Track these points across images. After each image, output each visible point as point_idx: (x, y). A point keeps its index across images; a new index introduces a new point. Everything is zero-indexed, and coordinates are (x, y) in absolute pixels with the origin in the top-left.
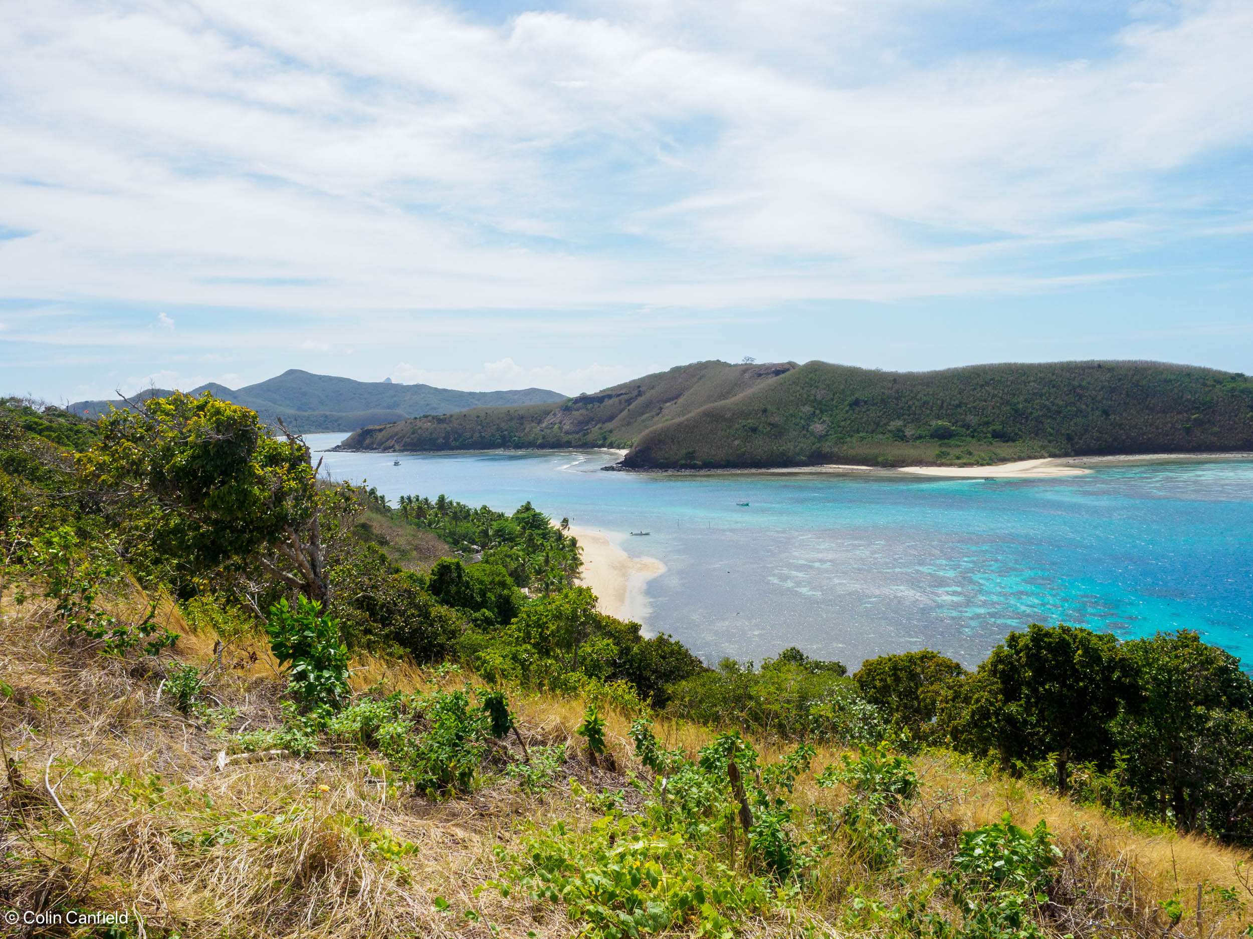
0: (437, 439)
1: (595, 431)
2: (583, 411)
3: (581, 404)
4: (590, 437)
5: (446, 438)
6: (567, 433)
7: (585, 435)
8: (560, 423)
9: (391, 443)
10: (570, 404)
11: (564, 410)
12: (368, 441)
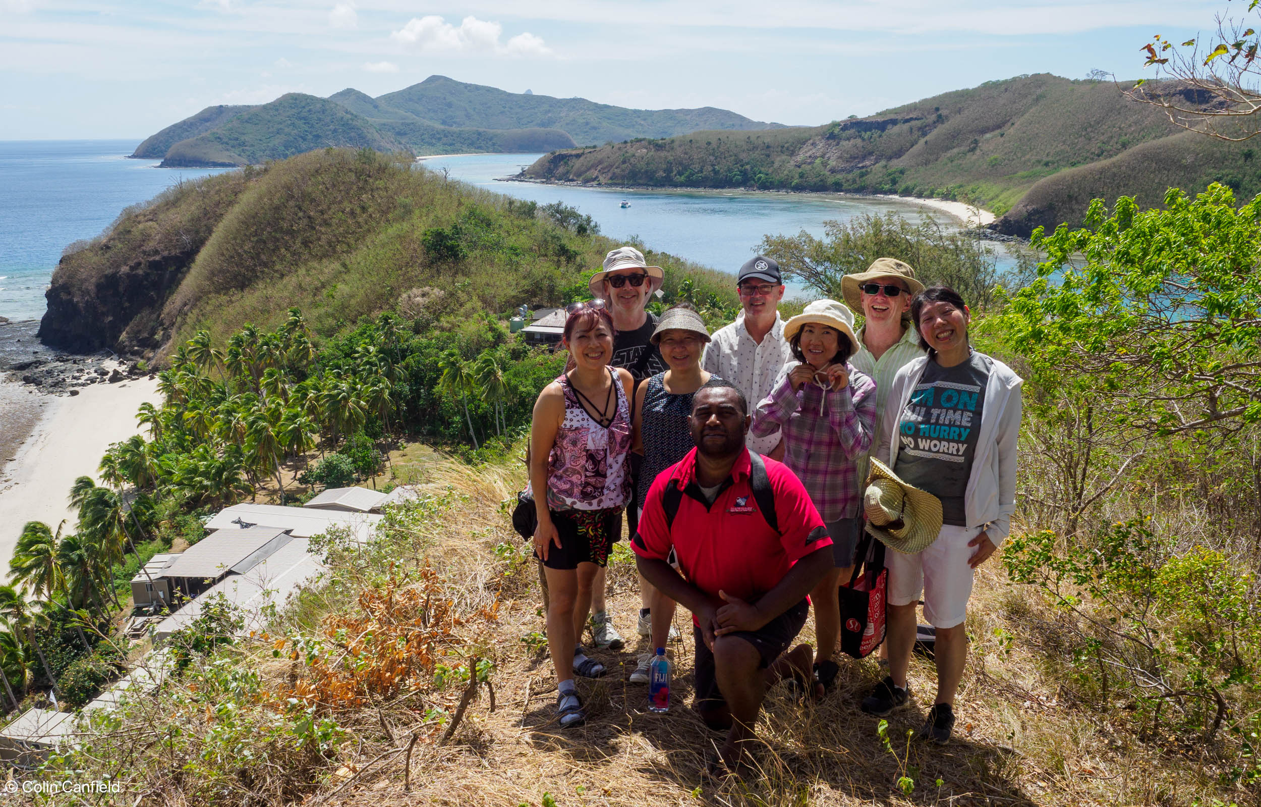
0: (655, 172)
1: (877, 170)
2: (859, 141)
3: (852, 131)
4: (870, 179)
5: (668, 171)
6: (833, 171)
7: (862, 175)
8: (823, 156)
9: (594, 173)
10: (837, 130)
11: (828, 138)
12: (561, 170)
